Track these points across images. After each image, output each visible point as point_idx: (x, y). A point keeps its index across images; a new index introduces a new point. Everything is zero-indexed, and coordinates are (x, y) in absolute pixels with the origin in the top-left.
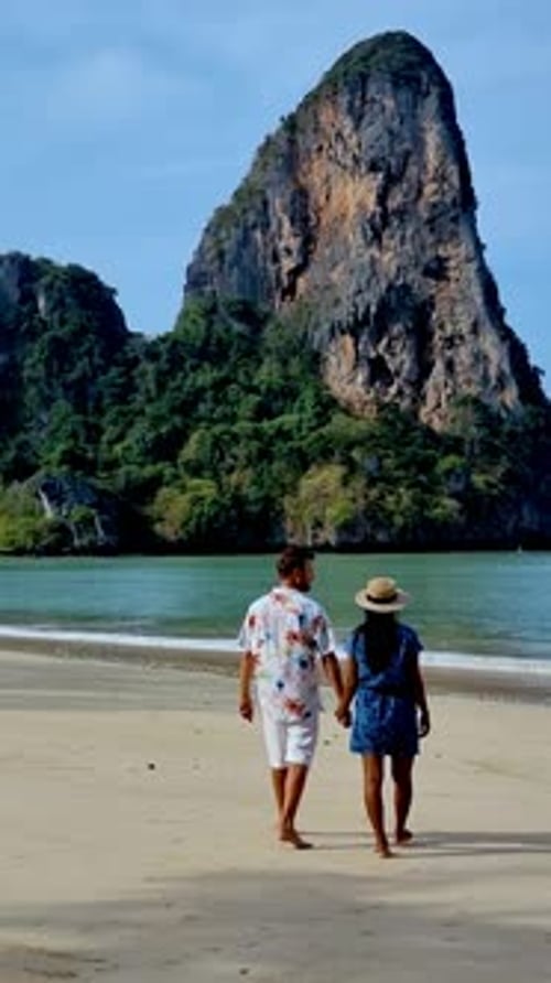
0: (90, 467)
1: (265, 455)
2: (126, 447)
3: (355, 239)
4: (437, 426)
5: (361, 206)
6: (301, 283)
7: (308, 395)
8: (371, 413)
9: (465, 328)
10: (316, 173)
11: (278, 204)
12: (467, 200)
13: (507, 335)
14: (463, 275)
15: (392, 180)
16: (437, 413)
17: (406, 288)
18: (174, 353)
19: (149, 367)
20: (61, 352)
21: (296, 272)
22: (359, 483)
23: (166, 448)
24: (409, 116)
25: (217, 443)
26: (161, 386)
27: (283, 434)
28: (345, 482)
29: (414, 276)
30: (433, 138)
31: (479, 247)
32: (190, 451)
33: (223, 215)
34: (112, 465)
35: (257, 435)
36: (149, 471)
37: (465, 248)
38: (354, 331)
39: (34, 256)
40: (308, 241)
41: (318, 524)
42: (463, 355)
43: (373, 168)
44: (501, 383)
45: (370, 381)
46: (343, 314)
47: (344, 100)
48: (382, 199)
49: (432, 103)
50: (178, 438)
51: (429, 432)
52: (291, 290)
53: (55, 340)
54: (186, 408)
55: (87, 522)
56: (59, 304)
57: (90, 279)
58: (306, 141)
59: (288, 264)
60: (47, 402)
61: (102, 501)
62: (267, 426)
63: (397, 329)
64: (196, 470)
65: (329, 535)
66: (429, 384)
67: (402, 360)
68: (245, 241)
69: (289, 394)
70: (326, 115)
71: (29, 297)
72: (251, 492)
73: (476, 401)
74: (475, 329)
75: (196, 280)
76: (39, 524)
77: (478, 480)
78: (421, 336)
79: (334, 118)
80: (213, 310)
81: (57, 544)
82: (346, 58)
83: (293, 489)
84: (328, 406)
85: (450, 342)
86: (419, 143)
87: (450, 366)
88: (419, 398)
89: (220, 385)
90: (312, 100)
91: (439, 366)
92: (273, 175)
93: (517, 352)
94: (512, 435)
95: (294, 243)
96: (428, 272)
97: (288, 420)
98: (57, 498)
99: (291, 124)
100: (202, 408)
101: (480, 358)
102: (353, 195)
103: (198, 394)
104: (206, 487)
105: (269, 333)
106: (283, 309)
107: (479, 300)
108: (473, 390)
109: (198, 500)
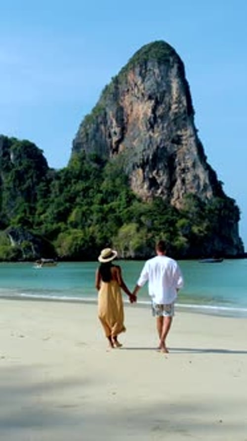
0: (30, 225)
1: (104, 219)
2: (46, 216)
3: (142, 127)
4: (178, 206)
5: (145, 114)
6: (121, 147)
7: (123, 194)
8: (150, 202)
9: (189, 164)
10: (126, 101)
11: (111, 113)
12: (190, 111)
13: (208, 168)
14: (188, 142)
15: (158, 103)
16: (178, 201)
17: (164, 148)
18: (67, 177)
19: (56, 183)
20: (20, 177)
21: (119, 142)
22: (144, 231)
23: (62, 216)
24: (165, 76)
25: (84, 214)
26: (61, 191)
27: (112, 210)
28: (138, 230)
29: (168, 143)
30: (175, 85)
31: (195, 131)
32: (72, 217)
33: (88, 119)
34: (40, 224)
35: (101, 211)
36: (55, 226)
37: (189, 131)
38: (143, 166)
39: (10, 137)
40: (123, 130)
41: (126, 249)
42: (189, 177)
43: (150, 98)
44: (205, 189)
45: (150, 188)
46: (138, 160)
47: (137, 70)
48: (154, 111)
49: (174, 71)
50: (68, 212)
51: (175, 209)
52: (116, 150)
53: (17, 172)
54: (71, 200)
55: (29, 248)
56: (19, 157)
57: (32, 146)
58: (122, 87)
59: (115, 139)
60: (14, 197)
61: (35, 239)
62: (106, 207)
63: (161, 165)
64: (75, 225)
65: (131, 253)
66: (175, 189)
67: (163, 178)
68: (97, 129)
69: (115, 194)
70: (130, 77)
71: (6, 154)
72: (98, 235)
73: (195, 196)
74: (194, 165)
75: (77, 146)
76: (8, 248)
77: (195, 229)
78: (171, 168)
79: (134, 77)
80: (84, 158)
81: (16, 257)
82: (138, 52)
83: (116, 233)
84: (131, 198)
85: (183, 171)
86: (169, 87)
87: (183, 181)
88: (170, 195)
89: (86, 190)
90: (125, 70)
91: (179, 182)
92: (108, 102)
93: (212, 175)
94: (210, 211)
95: (118, 130)
96: (173, 142)
97: (114, 204)
98: (16, 238)
99: (116, 81)
100: (78, 200)
101: (196, 177)
102: (142, 110)
103: (77, 194)
104: (79, 233)
105: (107, 168)
106: (113, 158)
107: (195, 153)
108: (193, 191)
109: (75, 239)
